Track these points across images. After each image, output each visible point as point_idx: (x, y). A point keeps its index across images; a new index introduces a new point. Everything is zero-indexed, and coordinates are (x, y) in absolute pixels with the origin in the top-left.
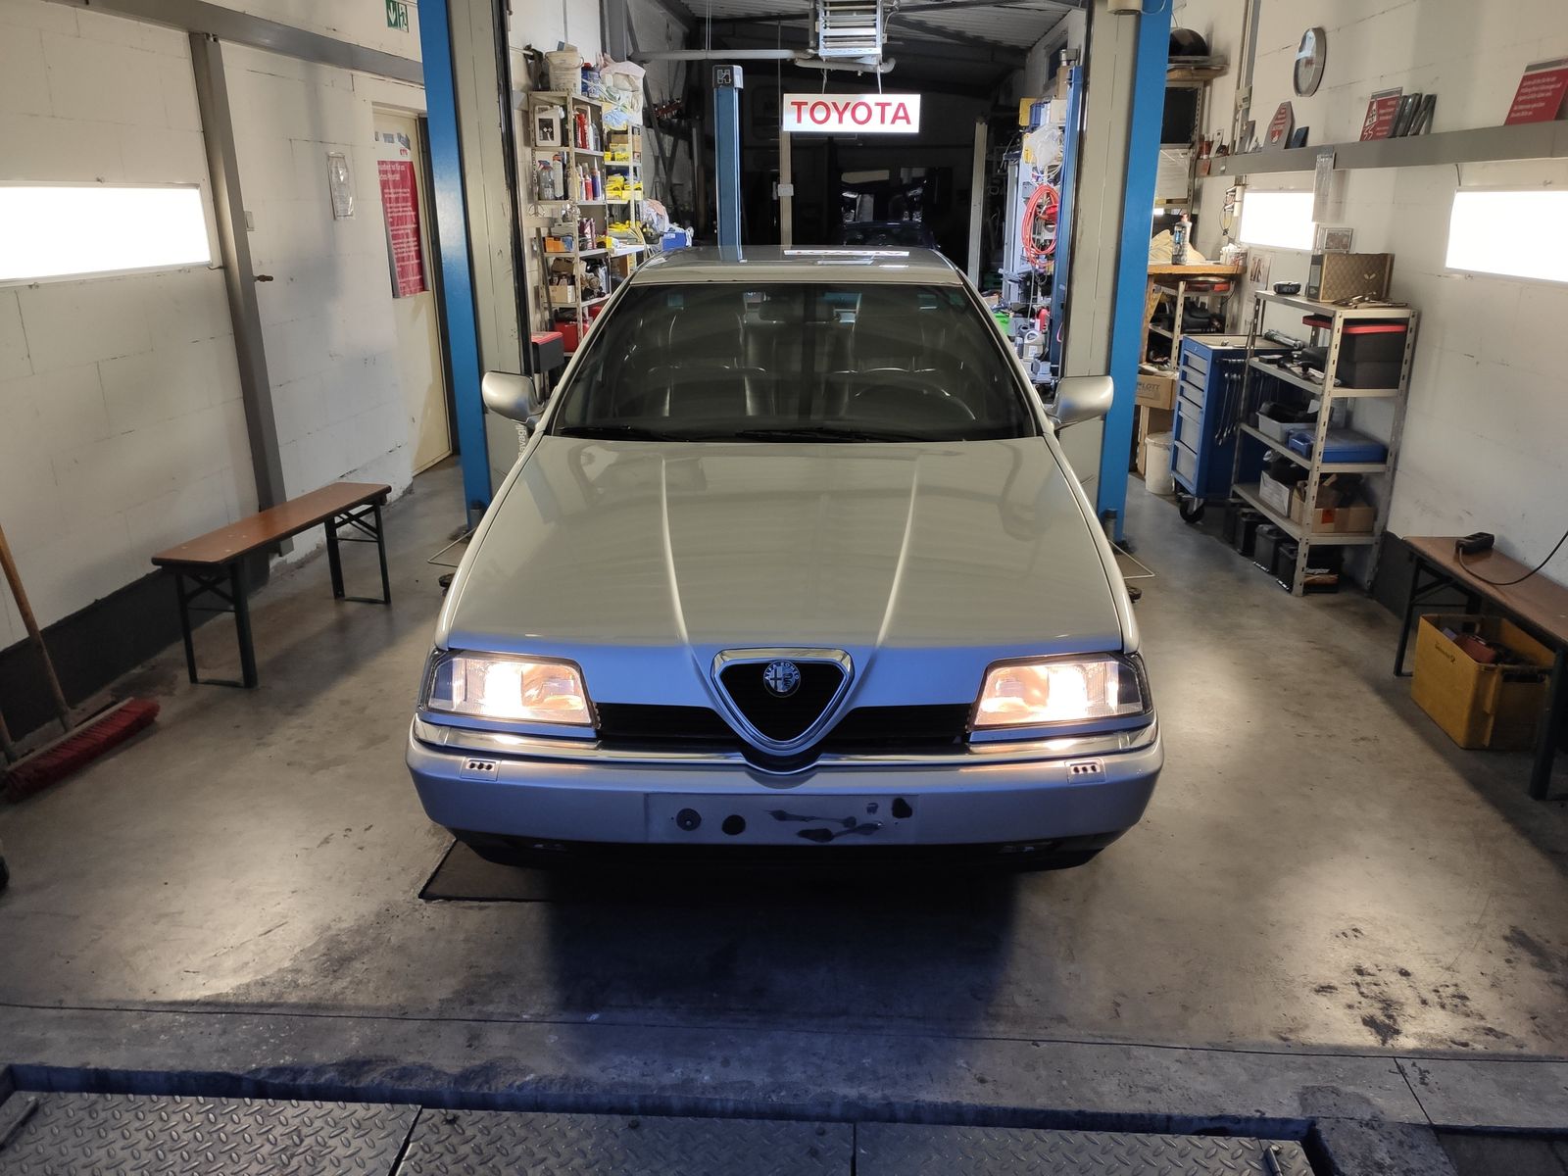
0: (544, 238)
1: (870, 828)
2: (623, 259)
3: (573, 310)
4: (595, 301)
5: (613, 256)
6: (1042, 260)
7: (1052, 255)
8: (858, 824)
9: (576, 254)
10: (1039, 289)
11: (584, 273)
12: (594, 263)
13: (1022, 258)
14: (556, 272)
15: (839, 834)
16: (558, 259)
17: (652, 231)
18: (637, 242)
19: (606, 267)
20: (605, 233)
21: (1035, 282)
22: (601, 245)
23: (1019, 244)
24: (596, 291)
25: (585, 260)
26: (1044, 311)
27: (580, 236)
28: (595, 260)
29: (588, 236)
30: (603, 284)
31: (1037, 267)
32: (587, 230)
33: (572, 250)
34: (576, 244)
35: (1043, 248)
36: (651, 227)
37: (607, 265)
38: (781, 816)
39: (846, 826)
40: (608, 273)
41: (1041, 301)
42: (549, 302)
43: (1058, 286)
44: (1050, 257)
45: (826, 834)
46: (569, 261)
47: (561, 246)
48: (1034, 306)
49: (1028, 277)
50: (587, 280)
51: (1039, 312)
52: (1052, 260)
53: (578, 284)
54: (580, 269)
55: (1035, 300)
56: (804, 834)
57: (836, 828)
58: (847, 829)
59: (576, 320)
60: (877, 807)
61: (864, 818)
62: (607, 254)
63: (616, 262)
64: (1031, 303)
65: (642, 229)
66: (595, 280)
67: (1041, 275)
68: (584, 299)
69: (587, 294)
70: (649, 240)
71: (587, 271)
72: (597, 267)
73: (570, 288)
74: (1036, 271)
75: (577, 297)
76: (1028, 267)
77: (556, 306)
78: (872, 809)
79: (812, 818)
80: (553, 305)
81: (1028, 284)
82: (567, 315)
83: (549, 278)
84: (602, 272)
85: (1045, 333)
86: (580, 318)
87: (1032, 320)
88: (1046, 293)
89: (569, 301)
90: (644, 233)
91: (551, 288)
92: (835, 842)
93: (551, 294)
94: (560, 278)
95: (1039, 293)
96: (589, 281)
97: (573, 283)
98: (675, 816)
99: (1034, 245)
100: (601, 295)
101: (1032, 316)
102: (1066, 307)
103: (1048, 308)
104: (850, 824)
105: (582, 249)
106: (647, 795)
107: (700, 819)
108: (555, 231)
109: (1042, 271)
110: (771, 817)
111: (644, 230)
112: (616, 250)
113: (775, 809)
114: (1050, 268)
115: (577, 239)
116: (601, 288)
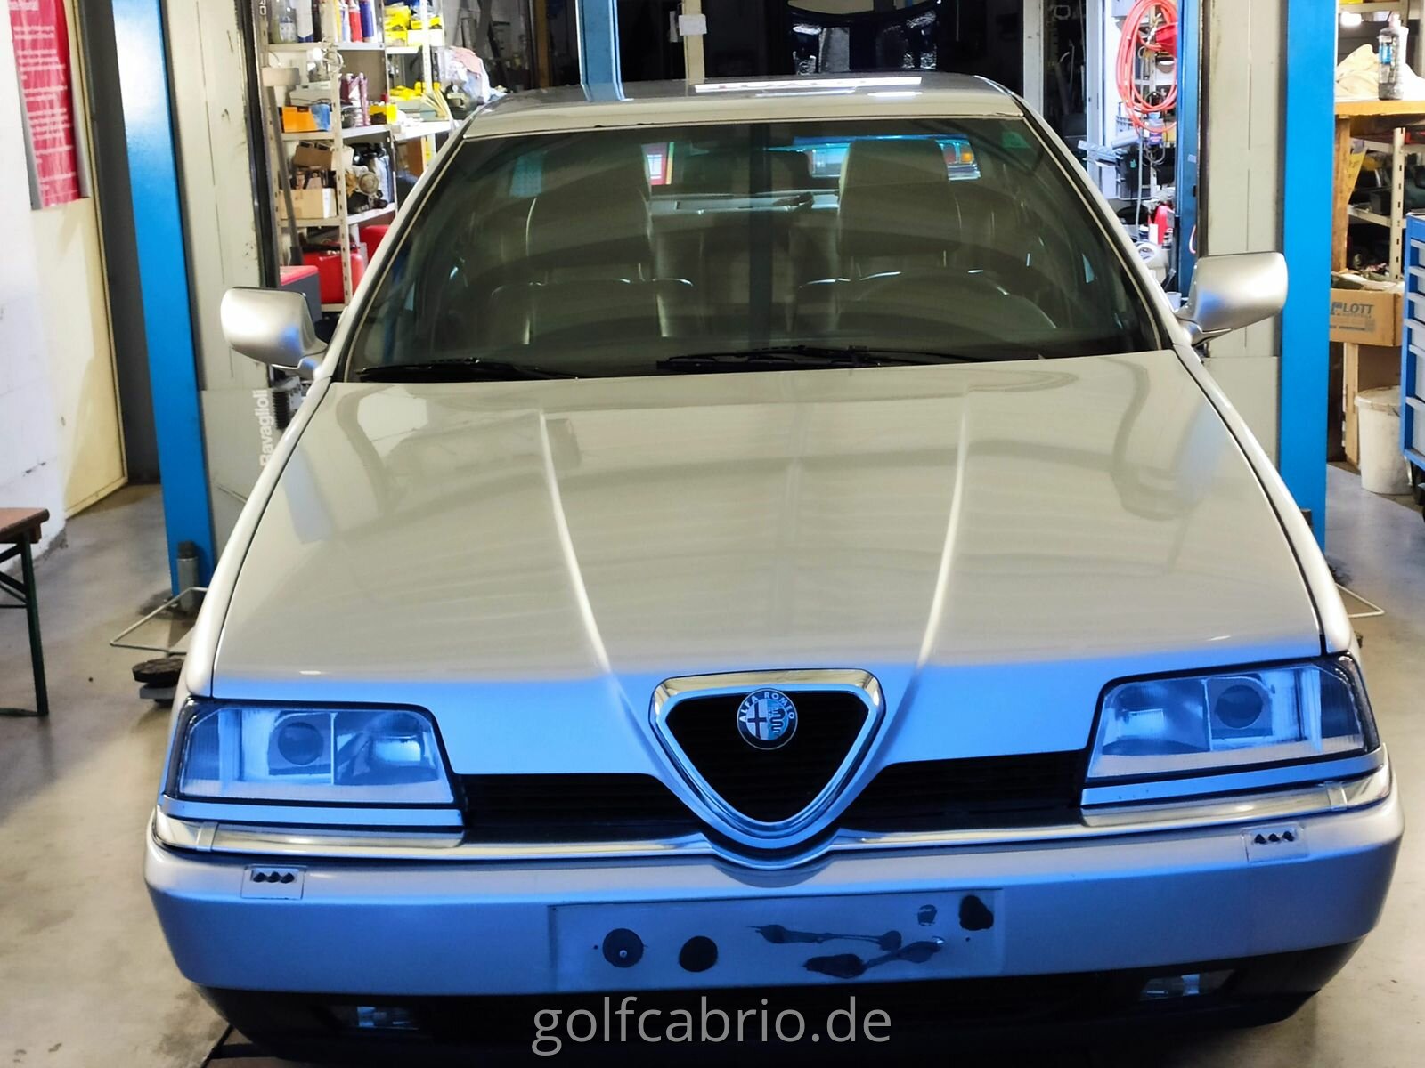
0: (280, 109)
1: (925, 950)
2: (415, 145)
3: (333, 231)
4: (372, 214)
5: (398, 138)
6: (1155, 122)
7: (1172, 112)
8: (905, 944)
9: (336, 132)
10: (1153, 172)
11: (351, 168)
12: (366, 150)
13: (1120, 120)
14: (301, 167)
15: (875, 963)
16: (304, 144)
17: (463, 96)
18: (437, 116)
19: (387, 157)
20: (384, 99)
21: (1145, 160)
22: (378, 119)
23: (1113, 96)
24: (373, 196)
25: (353, 146)
26: (1164, 210)
27: (342, 103)
28: (367, 145)
29: (356, 104)
30: (383, 186)
31: (1147, 134)
32: (354, 93)
33: (330, 128)
34: (336, 117)
35: (1155, 100)
36: (461, 90)
37: (389, 152)
38: (776, 934)
39: (883, 948)
40: (391, 167)
41: (1159, 193)
42: (292, 218)
43: (1185, 157)
44: (1169, 116)
45: (852, 964)
46: (324, 147)
47: (312, 121)
48: (1146, 204)
49: (1131, 152)
50: (356, 178)
51: (1155, 211)
52: (1172, 121)
53: (341, 185)
54: (344, 160)
55: (1146, 192)
56: (815, 964)
57: (868, 952)
58: (885, 953)
59: (338, 248)
60: (934, 911)
61: (913, 933)
62: (387, 134)
63: (403, 149)
64: (1140, 198)
65: (445, 95)
66: (369, 178)
67: (1154, 147)
68: (351, 211)
69: (357, 201)
70: (457, 112)
71: (354, 163)
72: (372, 157)
73: (328, 192)
74: (1146, 140)
75: (338, 207)
76: (1130, 136)
77: (303, 225)
78: (927, 916)
79: (828, 937)
80: (299, 223)
81: (1133, 165)
82: (321, 240)
83: (291, 177)
84: (380, 164)
85: (1168, 247)
86: (346, 243)
87: (1143, 228)
88: (1165, 179)
89: (326, 215)
90: (449, 101)
91: (293, 193)
92: (868, 976)
93: (295, 204)
94: (308, 175)
95: (1154, 180)
96: (360, 181)
97: (331, 183)
98: (600, 943)
99: (1140, 97)
100: (379, 204)
101: (1143, 221)
102: (1200, 191)
103: (1170, 205)
104: (891, 944)
105: (346, 125)
106: (553, 908)
107: (642, 946)
108: (299, 96)
109: (1155, 140)
110: (761, 937)
111: (449, 96)
112: (403, 129)
113: (765, 923)
114: (1170, 135)
115: (338, 109)
116: (380, 193)
